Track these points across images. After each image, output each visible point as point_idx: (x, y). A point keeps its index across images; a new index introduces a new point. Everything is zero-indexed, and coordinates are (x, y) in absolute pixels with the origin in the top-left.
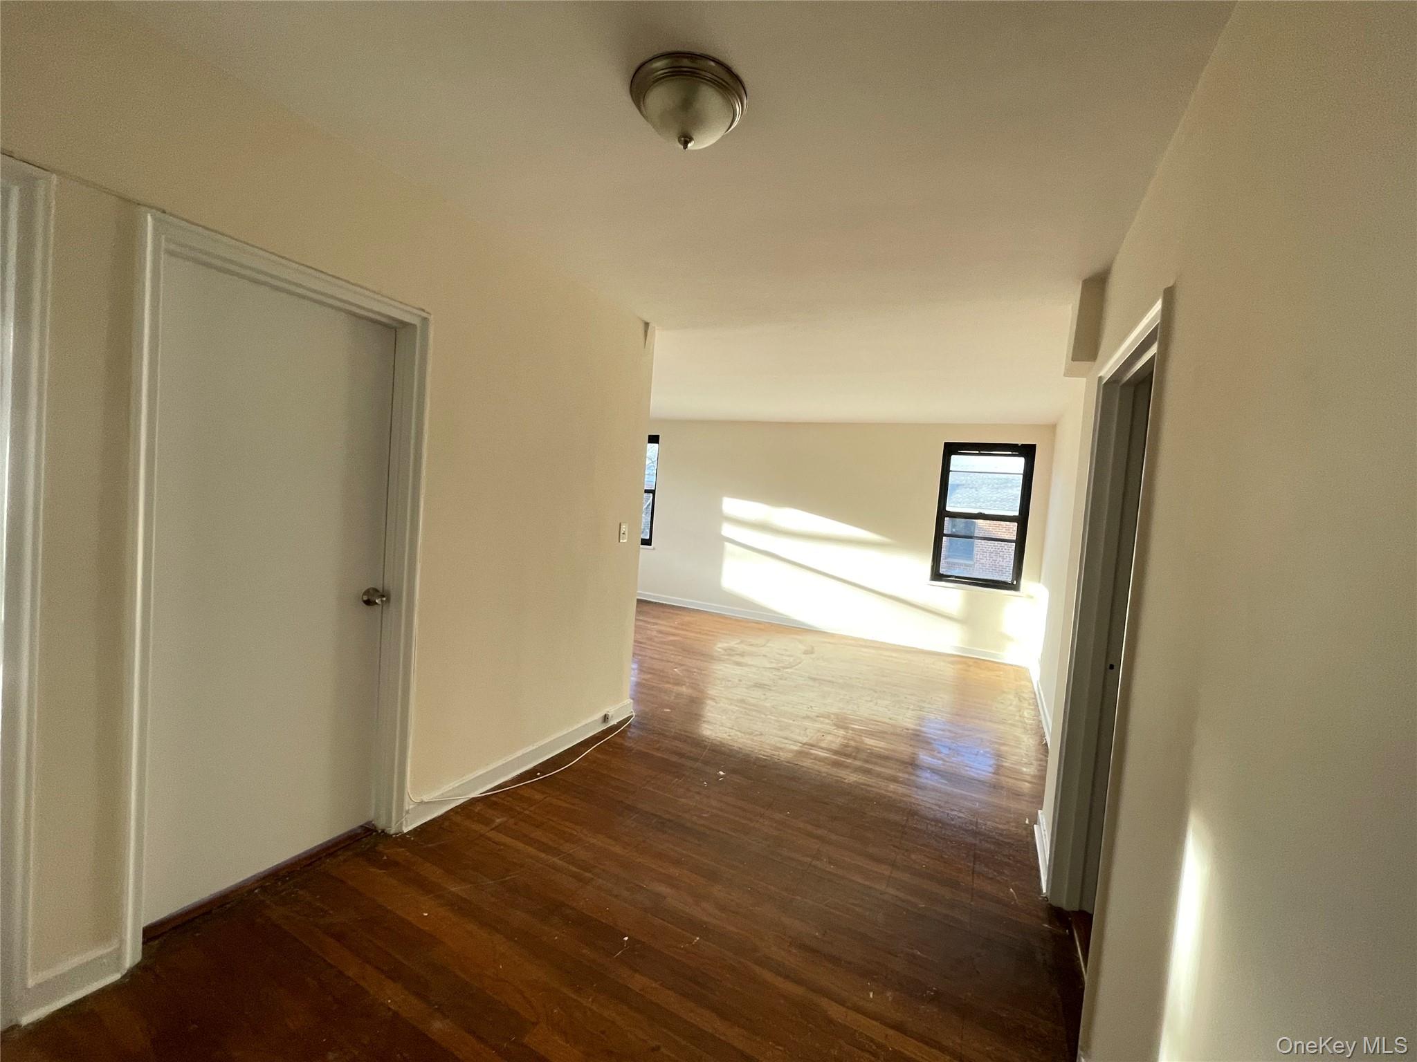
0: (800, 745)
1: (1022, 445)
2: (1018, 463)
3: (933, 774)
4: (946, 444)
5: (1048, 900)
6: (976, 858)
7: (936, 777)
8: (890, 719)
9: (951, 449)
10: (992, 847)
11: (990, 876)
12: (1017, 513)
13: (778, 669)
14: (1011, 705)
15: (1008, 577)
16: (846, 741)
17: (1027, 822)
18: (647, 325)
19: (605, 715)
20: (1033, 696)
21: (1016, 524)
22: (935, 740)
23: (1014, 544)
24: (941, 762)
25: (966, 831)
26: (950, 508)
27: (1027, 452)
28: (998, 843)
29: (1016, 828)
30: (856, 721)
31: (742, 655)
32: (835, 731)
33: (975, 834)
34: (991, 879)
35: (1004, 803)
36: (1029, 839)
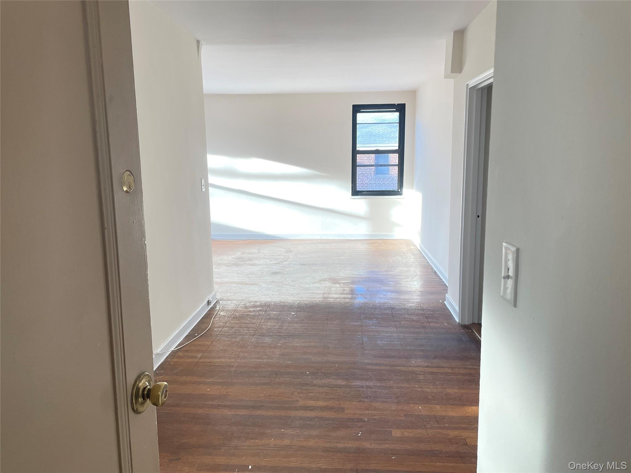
0: (322, 294)
1: (398, 104)
2: (395, 116)
3: (392, 293)
4: (353, 106)
5: (460, 324)
6: (427, 318)
7: (394, 294)
8: (357, 275)
9: (357, 109)
10: (431, 313)
11: (435, 321)
12: (397, 148)
13: (278, 263)
14: (411, 258)
15: (395, 188)
16: (343, 288)
17: (441, 301)
18: (198, 42)
19: (208, 301)
20: (419, 252)
21: (398, 155)
22: (384, 280)
23: (397, 167)
24: (392, 288)
25: (418, 310)
26: (359, 148)
27: (401, 109)
28: (433, 311)
29: (438, 304)
30: (342, 279)
31: (250, 259)
32: (334, 285)
33: (423, 310)
34: (436, 322)
35: (428, 297)
36: (444, 307)
